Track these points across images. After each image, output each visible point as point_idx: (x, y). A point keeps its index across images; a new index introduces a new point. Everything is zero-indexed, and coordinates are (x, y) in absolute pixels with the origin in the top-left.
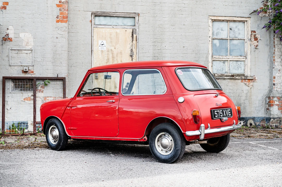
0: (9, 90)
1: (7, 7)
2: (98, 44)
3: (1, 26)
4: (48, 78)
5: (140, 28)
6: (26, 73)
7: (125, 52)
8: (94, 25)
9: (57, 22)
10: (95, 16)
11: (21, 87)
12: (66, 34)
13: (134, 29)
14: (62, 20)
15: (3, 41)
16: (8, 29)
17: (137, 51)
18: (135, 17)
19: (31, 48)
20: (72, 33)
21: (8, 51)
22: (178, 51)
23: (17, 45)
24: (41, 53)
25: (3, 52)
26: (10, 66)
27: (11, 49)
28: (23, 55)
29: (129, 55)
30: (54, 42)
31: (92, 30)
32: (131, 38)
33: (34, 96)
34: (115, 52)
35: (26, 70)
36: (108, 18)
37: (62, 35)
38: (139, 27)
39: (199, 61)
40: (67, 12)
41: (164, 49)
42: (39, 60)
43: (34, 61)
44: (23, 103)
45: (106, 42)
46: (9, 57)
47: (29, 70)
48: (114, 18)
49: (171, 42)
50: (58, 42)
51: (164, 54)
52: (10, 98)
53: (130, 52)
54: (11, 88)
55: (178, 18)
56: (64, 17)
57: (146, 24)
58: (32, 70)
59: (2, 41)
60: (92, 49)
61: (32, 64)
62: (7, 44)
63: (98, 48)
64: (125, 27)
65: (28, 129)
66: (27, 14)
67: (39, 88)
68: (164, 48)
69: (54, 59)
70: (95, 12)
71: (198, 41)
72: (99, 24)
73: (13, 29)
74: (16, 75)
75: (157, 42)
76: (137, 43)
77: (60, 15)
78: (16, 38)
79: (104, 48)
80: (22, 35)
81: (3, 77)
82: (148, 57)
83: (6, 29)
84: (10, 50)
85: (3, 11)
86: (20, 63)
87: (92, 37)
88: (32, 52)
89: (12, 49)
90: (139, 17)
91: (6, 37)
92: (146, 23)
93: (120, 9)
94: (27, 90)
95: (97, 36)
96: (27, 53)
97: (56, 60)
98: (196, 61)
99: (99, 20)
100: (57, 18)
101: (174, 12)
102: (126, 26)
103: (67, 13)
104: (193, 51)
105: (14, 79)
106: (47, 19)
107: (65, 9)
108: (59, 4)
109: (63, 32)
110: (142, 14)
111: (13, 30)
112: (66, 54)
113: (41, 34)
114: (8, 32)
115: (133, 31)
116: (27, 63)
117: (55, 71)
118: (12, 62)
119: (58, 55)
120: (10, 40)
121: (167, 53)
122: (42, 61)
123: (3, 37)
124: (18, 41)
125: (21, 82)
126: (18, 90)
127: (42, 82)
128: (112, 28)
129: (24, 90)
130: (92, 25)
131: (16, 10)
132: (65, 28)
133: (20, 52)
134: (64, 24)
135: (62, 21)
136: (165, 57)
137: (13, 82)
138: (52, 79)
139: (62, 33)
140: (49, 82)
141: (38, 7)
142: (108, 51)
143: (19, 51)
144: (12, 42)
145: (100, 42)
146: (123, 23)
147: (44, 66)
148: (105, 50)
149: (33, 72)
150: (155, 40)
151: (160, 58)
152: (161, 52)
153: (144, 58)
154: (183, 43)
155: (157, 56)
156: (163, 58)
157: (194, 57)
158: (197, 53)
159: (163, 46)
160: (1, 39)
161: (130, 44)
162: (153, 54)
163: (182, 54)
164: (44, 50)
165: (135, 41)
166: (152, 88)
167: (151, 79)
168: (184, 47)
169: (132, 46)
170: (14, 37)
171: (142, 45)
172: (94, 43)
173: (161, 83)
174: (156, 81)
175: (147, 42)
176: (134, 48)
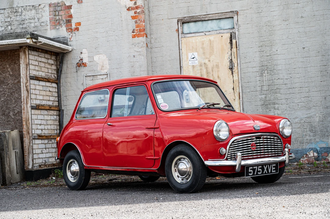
1: (80, 27)
2: (187, 58)
3: (75, 50)
5: (240, 30)
7: (222, 65)
8: (182, 35)
9: (133, 37)
10: (183, 23)
12: (144, 50)
13: (233, 32)
14: (138, 34)
15: (77, 67)
16: (81, 53)
17: (239, 61)
18: (233, 17)
19: (106, 72)
20: (156, 48)
21: (83, 79)
22: (295, 55)
23: (91, 71)
24: (117, 77)
25: (78, 80)
27: (86, 75)
29: (228, 68)
30: (131, 62)
31: (179, 42)
32: (229, 45)
34: (210, 65)
36: (200, 23)
37: (140, 52)
38: (238, 29)
39: (329, 65)
40: (144, 23)
41: (275, 55)
45: (198, 54)
46: (84, 85)
48: (207, 22)
49: (284, 43)
50: (136, 62)
51: (275, 61)
53: (229, 63)
55: (293, 9)
56: (140, 31)
57: (247, 24)
59: (76, 67)
60: (181, 66)
62: (82, 70)
63: (188, 62)
64: (220, 32)
66: (101, 33)
68: (275, 53)
70: (181, 18)
71: (324, 37)
72: (188, 32)
73: (87, 52)
75: (264, 46)
76: (238, 51)
77: (136, 29)
78: (90, 62)
79: (195, 62)
80: (96, 58)
82: (254, 67)
83: (80, 53)
84: (85, 77)
85: (76, 33)
87: (179, 50)
88: (107, 76)
89: (88, 75)
90: (239, 16)
91: (80, 63)
92: (247, 22)
93: (213, 10)
95: (186, 48)
96: (103, 79)
98: (323, 66)
99: (189, 28)
100: (133, 32)
101: (285, 2)
102: (221, 30)
103: (143, 25)
104: (318, 52)
106: (122, 35)
107: (141, 21)
108: (134, 15)
109: (140, 48)
110: (242, 11)
111: (87, 54)
113: (117, 54)
114: (82, 56)
115: (231, 36)
120: (85, 65)
121: (280, 60)
123: (77, 63)
124: (92, 65)
128: (204, 35)
130: (179, 35)
131: (89, 30)
132: (142, 43)
133: (95, 78)
134: (141, 38)
135: (139, 36)
136: (277, 65)
139: (140, 50)
141: (112, 23)
142: (201, 66)
143: (95, 76)
144: (86, 68)
145: (190, 55)
146: (219, 27)
148: (197, 64)
150: (262, 43)
151: (270, 67)
152: (271, 59)
153: (248, 69)
154: (302, 43)
155: (266, 65)
156: (275, 66)
157: (320, 60)
158: (324, 55)
159: (274, 50)
160: (75, 65)
161: (228, 53)
162: (260, 63)
163: (302, 59)
164: (120, 73)
165: (236, 49)
166: (262, 109)
167: (260, 97)
168: (304, 48)
169: (231, 55)
170: (89, 62)
171: (244, 53)
172: (183, 58)
173: (274, 101)
174: (267, 99)
175: (251, 48)
176: (235, 58)
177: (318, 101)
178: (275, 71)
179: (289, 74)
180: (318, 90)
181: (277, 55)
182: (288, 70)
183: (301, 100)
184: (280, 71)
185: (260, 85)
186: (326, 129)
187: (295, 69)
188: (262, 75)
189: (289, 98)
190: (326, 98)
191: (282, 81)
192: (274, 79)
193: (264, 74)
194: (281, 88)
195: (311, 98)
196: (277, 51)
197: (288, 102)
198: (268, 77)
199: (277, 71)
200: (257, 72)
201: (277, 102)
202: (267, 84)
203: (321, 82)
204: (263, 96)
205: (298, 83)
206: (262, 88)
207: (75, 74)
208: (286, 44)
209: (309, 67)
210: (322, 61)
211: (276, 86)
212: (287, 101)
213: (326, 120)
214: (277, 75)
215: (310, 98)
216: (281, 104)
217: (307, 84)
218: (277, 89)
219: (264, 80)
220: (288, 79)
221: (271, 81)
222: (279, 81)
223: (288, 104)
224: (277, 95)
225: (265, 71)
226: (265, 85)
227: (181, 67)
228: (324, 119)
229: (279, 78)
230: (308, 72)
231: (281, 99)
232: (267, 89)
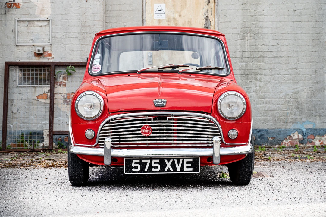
0: (15, 82)
2: (152, 10)
4: (73, 63)
6: (40, 56)
7: (196, 22)
11: (33, 78)
15: (7, 8)
17: (216, 20)
19: (47, 17)
21: (14, 23)
22: (285, 18)
23: (26, 14)
24: (62, 25)
25: (7, 25)
26: (17, 46)
27: (19, 20)
28: (36, 29)
29: (203, 26)
30: (82, 8)
33: (52, 91)
34: (180, 21)
35: (39, 51)
39: (322, 33)
41: (260, 15)
42: (59, 37)
43: (52, 37)
44: (35, 102)
45: (166, 6)
46: (15, 32)
47: (44, 51)
49: (272, 3)
50: (88, 8)
51: (261, 23)
52: (17, 94)
53: (204, 21)
54: (18, 79)
58: (49, 52)
59: (5, 8)
60: (144, 18)
61: (49, 43)
62: (12, 13)
63: (153, 15)
65: (44, 143)
67: (60, 80)
68: (261, 14)
69: (82, 34)
74: (26, 59)
75: (249, 4)
76: (216, 6)
78: (26, 2)
79: (162, 16)
81: (6, 64)
82: (234, 28)
84: (16, 21)
86: (31, 41)
88: (49, 24)
91: (11, 2)
94: (40, 83)
96: (41, 26)
97: (85, 35)
98: (316, 33)
104: (312, 17)
105: (22, 66)
112: (100, 27)
116: (42, 40)
117: (84, 53)
118: (21, 40)
119: (88, 27)
120: (17, 6)
121: (267, 22)
122: (65, 37)
123: (6, 3)
124: (28, 7)
125: (33, 70)
126: (29, 82)
127: (63, 70)
129: (37, 83)
133: (31, 24)
136: (262, 28)
137: (21, 70)
138: (78, 65)
140: (74, 70)
142: (169, 21)
143: (30, 22)
144: (19, 10)
145: (156, 6)
147: (68, 45)
148: (165, 18)
149: (50, 55)
150: (245, 0)
151: (254, 29)
152: (256, 20)
153: (227, 30)
154: (294, 4)
155: (249, 27)
156: (260, 29)
157: (312, 26)
158: (318, 21)
159: (260, 9)
160: (4, 5)
161: (204, 8)
162: (242, 24)
163: (292, 23)
164: (67, 20)
165: (213, 4)
166: (241, 79)
167: (240, 64)
168: (295, 11)
169: (208, 11)
170: (23, 2)
171: (224, 10)
172: (147, 9)
173: (256, 71)
174: (248, 68)
175: (233, 4)
176: (212, 15)
177: (308, 75)
178: (260, 35)
179: (276, 40)
180: (308, 61)
181: (263, 16)
182: (275, 35)
183: (288, 72)
184: (265, 35)
185: (241, 50)
186: (314, 107)
187: (283, 34)
188: (243, 38)
189: (275, 69)
190: (317, 71)
191: (267, 47)
192: (257, 44)
193: (246, 38)
194: (265, 55)
195: (300, 71)
196: (263, 11)
197: (273, 73)
198: (251, 42)
199: (262, 35)
200: (238, 34)
201: (260, 72)
202: (249, 50)
203: (313, 52)
204: (244, 64)
205: (286, 52)
206: (243, 53)
207: (3, 16)
208: (275, 3)
209: (299, 33)
210: (315, 27)
211: (260, 53)
212: (271, 72)
213: (315, 97)
214: (261, 40)
215: (298, 70)
216: (265, 75)
217: (296, 54)
218: (261, 56)
219: (246, 45)
220: (274, 46)
221: (254, 47)
222: (263, 47)
223: (273, 76)
224: (260, 63)
225: (248, 34)
226: (246, 51)
227: (143, 20)
228: (313, 95)
229: (264, 44)
230: (298, 39)
231: (265, 69)
232: (249, 56)
